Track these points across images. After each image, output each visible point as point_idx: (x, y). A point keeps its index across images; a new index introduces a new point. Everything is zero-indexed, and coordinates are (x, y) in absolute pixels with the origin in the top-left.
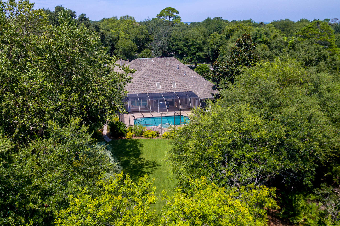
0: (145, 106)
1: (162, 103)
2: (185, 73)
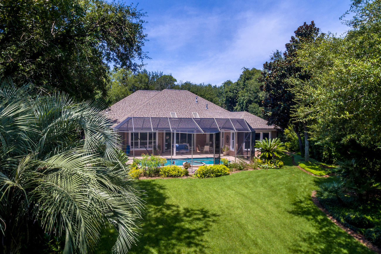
1: (178, 146)
2: (207, 106)
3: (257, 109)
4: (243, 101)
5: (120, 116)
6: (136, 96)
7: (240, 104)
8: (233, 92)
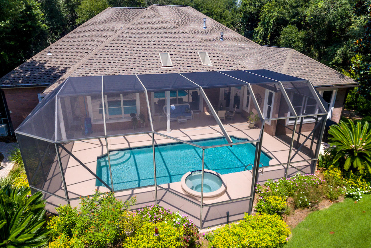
0: (133, 115)
1: (175, 108)
2: (222, 36)
3: (294, 35)
4: (270, 20)
5: (72, 59)
6: (105, 18)
7: (263, 24)
8: (255, 5)
